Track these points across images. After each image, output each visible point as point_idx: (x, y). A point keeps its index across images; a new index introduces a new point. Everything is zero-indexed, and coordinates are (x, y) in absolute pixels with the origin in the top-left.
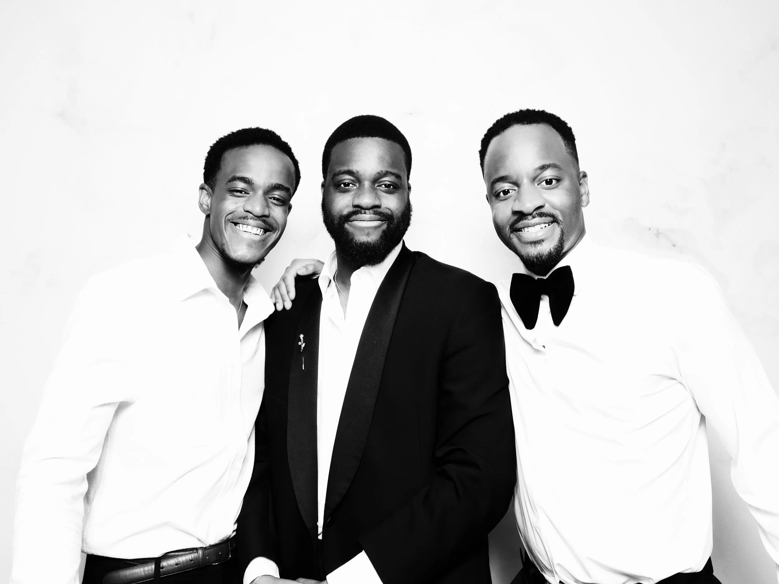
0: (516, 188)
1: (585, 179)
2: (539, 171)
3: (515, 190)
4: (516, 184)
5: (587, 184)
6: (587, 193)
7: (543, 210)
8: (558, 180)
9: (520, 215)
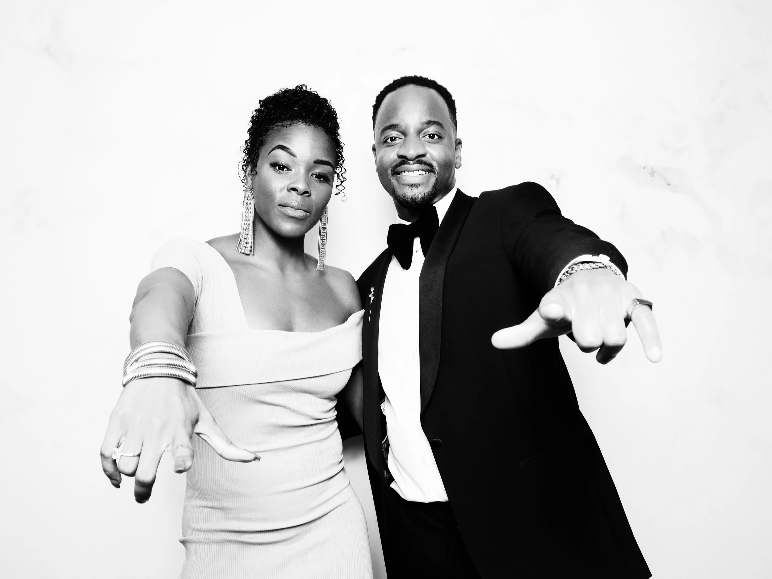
0: (403, 137)
1: (460, 146)
2: (425, 126)
3: (401, 139)
4: (404, 133)
5: (461, 151)
6: (460, 157)
7: (423, 159)
8: (440, 137)
9: (404, 160)
